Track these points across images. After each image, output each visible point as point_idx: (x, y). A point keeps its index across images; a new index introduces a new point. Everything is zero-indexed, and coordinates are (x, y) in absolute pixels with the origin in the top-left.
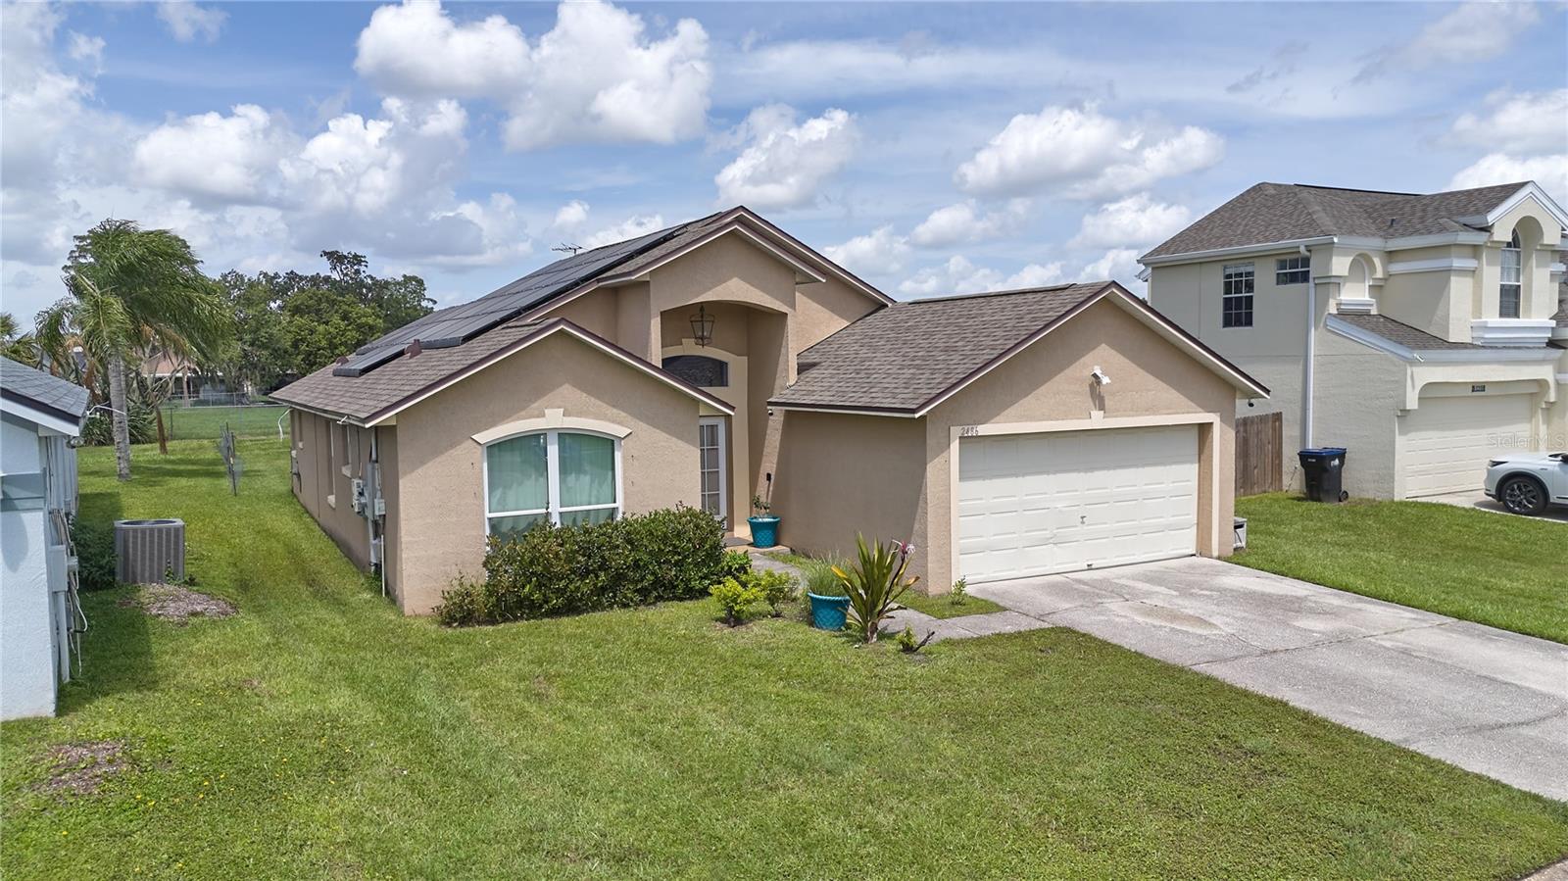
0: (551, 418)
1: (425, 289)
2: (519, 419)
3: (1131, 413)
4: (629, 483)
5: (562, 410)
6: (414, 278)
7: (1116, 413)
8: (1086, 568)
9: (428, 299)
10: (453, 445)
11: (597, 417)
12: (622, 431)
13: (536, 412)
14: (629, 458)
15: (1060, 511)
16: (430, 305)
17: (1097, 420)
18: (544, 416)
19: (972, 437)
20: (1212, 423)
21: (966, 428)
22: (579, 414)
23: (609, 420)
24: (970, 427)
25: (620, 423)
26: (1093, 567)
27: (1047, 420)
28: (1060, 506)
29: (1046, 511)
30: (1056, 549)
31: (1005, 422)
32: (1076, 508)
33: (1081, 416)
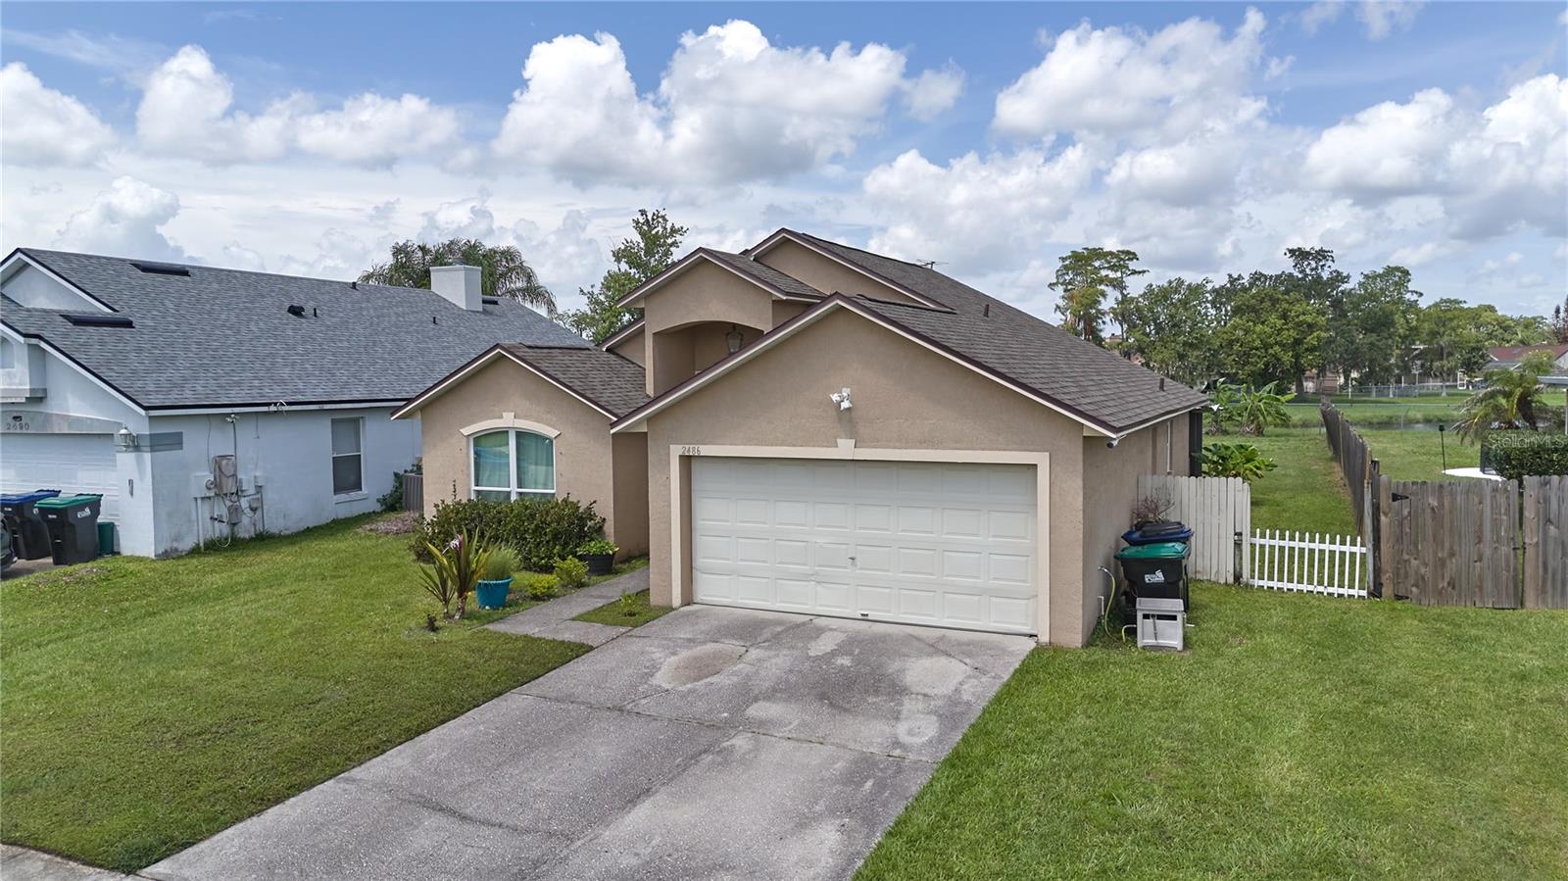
0: (507, 420)
1: (1409, 281)
2: (487, 419)
3: (897, 444)
4: (561, 473)
5: (512, 412)
6: (1397, 269)
7: (876, 443)
8: (860, 617)
9: (1412, 292)
10: (447, 437)
11: (536, 421)
12: (552, 433)
13: (498, 415)
14: (560, 454)
15: (822, 547)
16: (1414, 297)
17: (847, 450)
18: (502, 418)
19: (694, 456)
20: (1037, 465)
21: (687, 446)
22: (526, 418)
23: (544, 423)
24: (691, 446)
25: (553, 427)
26: (869, 618)
27: (781, 445)
28: (821, 540)
29: (804, 544)
30: (819, 588)
31: (731, 444)
32: (844, 547)
33: (825, 444)
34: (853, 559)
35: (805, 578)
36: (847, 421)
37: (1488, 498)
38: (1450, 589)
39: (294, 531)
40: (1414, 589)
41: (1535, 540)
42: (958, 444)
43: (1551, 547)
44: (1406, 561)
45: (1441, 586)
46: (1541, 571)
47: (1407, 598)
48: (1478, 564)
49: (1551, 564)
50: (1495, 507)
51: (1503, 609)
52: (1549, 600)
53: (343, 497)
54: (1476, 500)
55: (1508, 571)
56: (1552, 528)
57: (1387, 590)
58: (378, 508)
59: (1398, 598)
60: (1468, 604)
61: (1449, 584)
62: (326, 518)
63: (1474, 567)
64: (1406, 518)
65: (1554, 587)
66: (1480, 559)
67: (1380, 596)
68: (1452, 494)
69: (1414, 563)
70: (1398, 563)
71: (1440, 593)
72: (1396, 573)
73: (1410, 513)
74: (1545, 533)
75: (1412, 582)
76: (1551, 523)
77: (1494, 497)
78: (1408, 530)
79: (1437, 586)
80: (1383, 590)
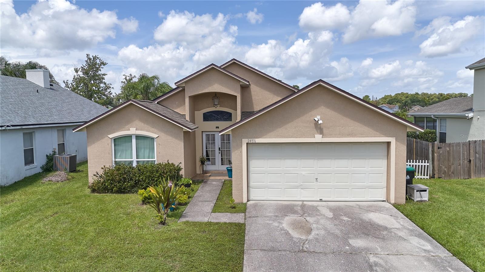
0: (132, 131)
2: (122, 131)
3: (339, 136)
4: (158, 153)
5: (135, 128)
7: (331, 136)
8: (319, 200)
10: (102, 138)
11: (147, 131)
12: (155, 136)
13: (127, 129)
14: (158, 144)
15: (304, 175)
17: (318, 138)
18: (130, 130)
19: (253, 143)
20: (391, 142)
21: (250, 139)
22: (141, 130)
23: (151, 132)
24: (252, 139)
25: (155, 133)
26: (323, 200)
27: (291, 138)
28: (304, 173)
29: (297, 175)
30: (302, 191)
31: (269, 138)
32: (313, 175)
33: (310, 137)
34: (317, 179)
35: (297, 187)
36: (319, 128)
37: (462, 147)
38: (452, 174)
39: (11, 184)
40: (443, 175)
41: (473, 159)
42: (362, 135)
43: (477, 161)
44: (441, 167)
45: (450, 173)
46: (475, 168)
47: (441, 178)
48: (459, 166)
49: (477, 165)
50: (463, 149)
51: (466, 179)
52: (477, 175)
53: (28, 167)
54: (459, 148)
55: (467, 168)
56: (477, 155)
57: (436, 176)
58: (41, 171)
59: (439, 178)
60: (457, 178)
61: (452, 173)
62: (22, 177)
63: (458, 167)
64: (441, 154)
65: (478, 171)
66: (460, 165)
67: (434, 178)
68: (453, 146)
69: (443, 167)
70: (439, 167)
71: (450, 175)
72: (439, 170)
73: (442, 152)
74: (476, 156)
75: (443, 173)
76: (477, 154)
77: (463, 147)
78: (442, 158)
79: (449, 173)
80: (435, 176)
